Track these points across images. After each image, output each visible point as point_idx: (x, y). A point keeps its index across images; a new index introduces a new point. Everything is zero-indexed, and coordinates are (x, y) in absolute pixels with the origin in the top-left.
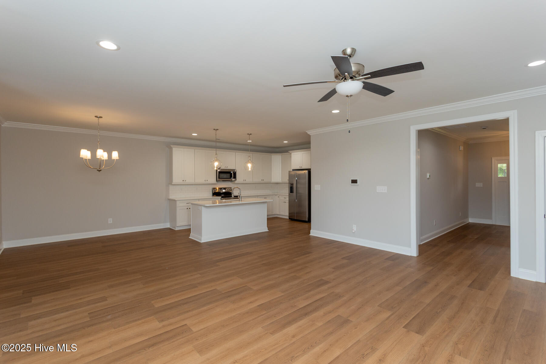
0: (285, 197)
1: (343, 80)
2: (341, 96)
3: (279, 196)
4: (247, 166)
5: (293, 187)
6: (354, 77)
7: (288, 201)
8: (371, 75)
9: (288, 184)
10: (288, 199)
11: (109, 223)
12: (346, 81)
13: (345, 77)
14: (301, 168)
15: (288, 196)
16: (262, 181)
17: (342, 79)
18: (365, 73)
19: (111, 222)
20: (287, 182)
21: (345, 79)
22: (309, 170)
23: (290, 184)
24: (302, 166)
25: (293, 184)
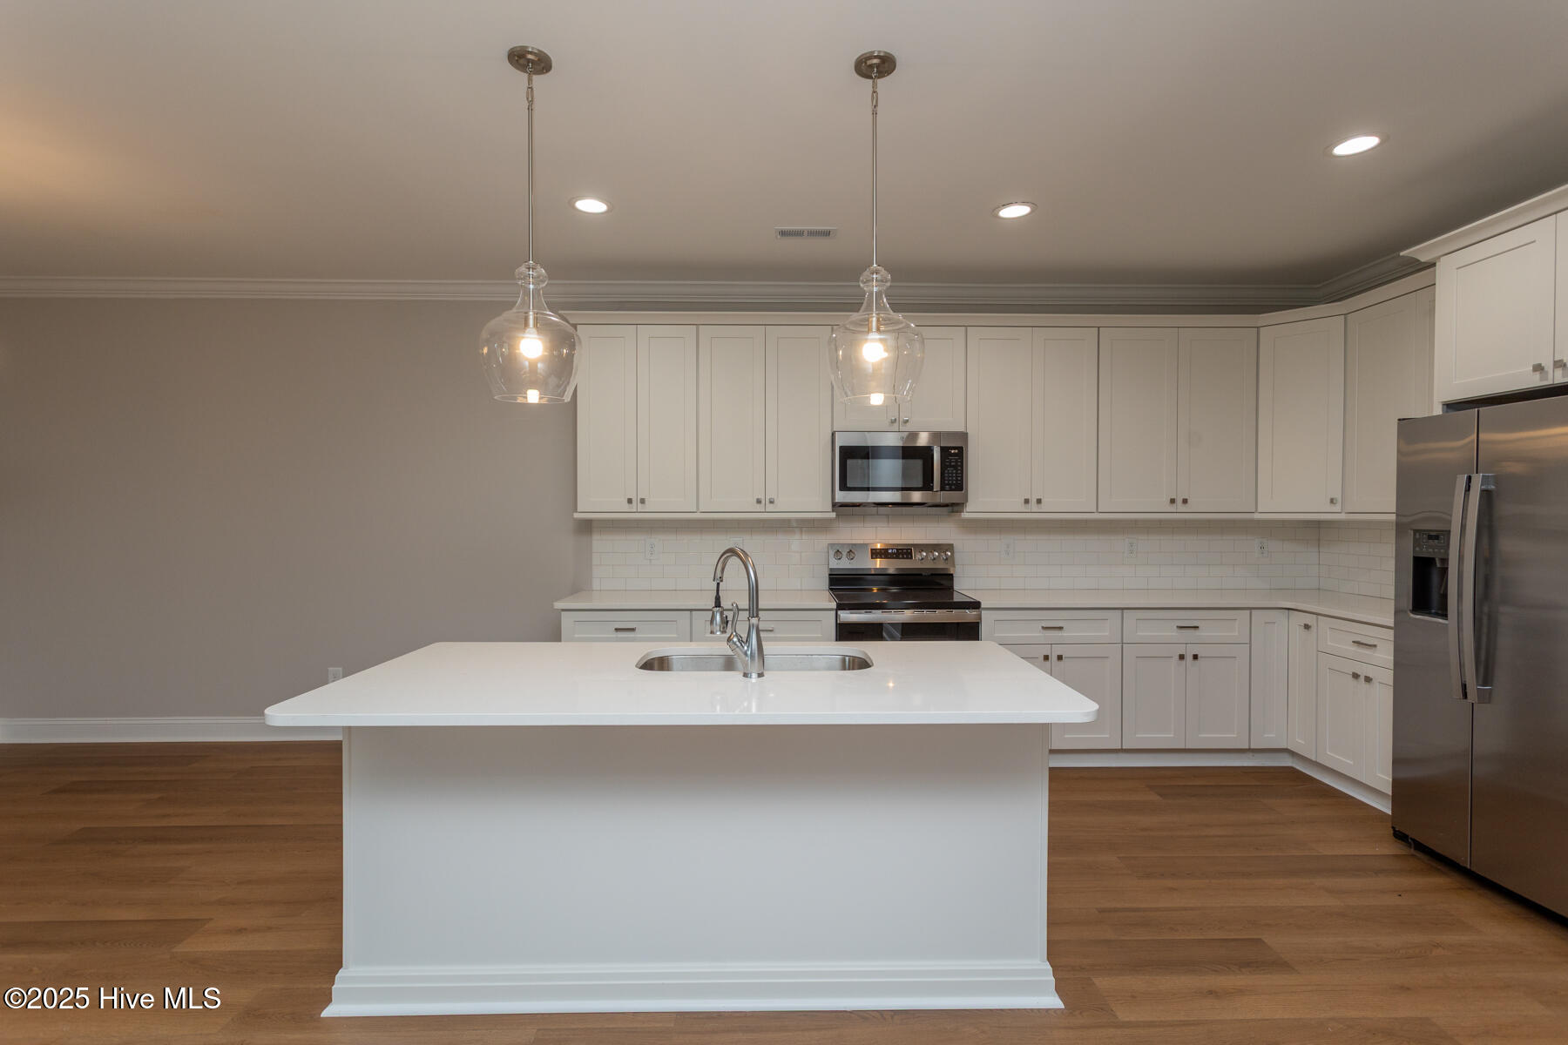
0: (1369, 634)
3: (1309, 619)
5: (1445, 561)
7: (1388, 677)
10: (1384, 655)
15: (1390, 634)
16: (1172, 508)
23: (1412, 534)
25: (1448, 533)
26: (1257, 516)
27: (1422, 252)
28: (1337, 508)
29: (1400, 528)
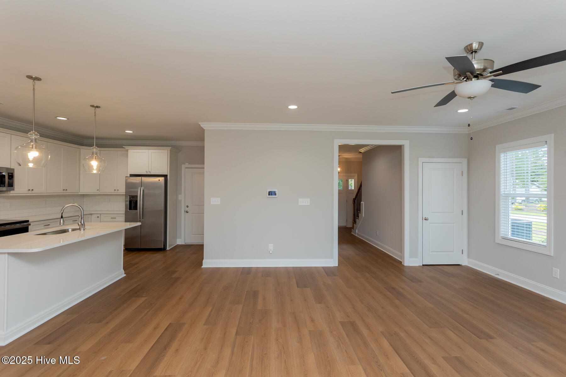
0: (114, 216)
1: (465, 79)
2: (463, 97)
3: (98, 215)
4: (91, 163)
5: (136, 200)
6: (479, 76)
8: (502, 71)
9: (124, 197)
10: (120, 219)
12: (468, 81)
13: (467, 76)
14: (149, 174)
16: (64, 192)
17: (463, 79)
18: (495, 69)
20: (123, 193)
21: (467, 79)
22: (165, 176)
23: (129, 196)
24: (150, 170)
25: (137, 196)
26: (80, 193)
27: (127, 148)
28: (98, 191)
29: (126, 195)
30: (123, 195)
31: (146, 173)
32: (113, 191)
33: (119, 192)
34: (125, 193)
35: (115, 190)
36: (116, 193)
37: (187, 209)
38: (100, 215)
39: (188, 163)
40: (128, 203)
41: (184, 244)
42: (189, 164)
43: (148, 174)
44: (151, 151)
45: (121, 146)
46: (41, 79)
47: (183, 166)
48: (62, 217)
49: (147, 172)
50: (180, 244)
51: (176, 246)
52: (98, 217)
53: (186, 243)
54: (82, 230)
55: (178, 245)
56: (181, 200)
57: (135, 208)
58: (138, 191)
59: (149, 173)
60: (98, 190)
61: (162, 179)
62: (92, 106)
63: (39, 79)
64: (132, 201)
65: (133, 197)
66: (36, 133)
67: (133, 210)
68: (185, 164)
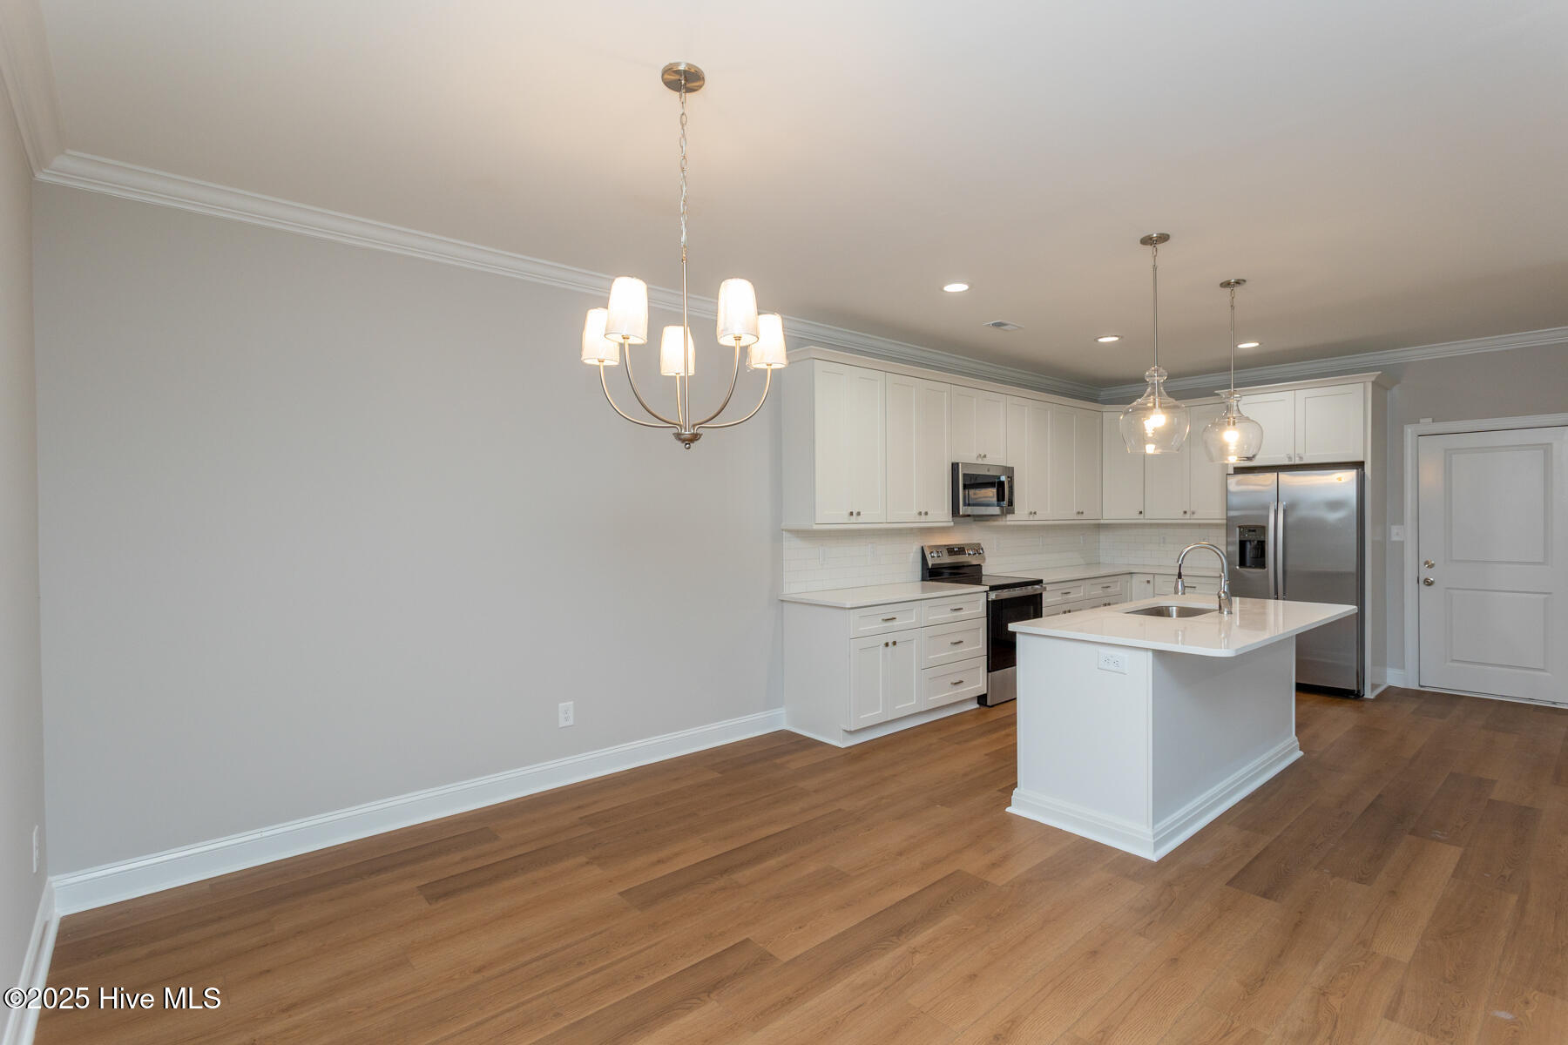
3: (1150, 578)
5: (1261, 541)
11: (562, 723)
14: (1298, 462)
16: (1077, 517)
19: (571, 722)
22: (1359, 465)
23: (1238, 529)
24: (1300, 450)
25: (1263, 529)
28: (1141, 516)
29: (1228, 526)
30: (1217, 526)
31: (1286, 462)
32: (1181, 515)
33: (1195, 516)
34: (1225, 521)
35: (1185, 512)
36: (1187, 520)
37: (1426, 573)
38: (1152, 576)
39: (1431, 420)
40: (1236, 549)
41: (1416, 687)
42: (1433, 422)
43: (1292, 463)
44: (1301, 394)
45: (1209, 392)
46: (1168, 236)
47: (1410, 431)
48: (1180, 576)
49: (1290, 458)
50: (1401, 685)
51: (1385, 690)
52: (1148, 582)
53: (1422, 686)
54: (1225, 613)
55: (1390, 687)
56: (1402, 543)
57: (1260, 559)
58: (1268, 517)
59: (1297, 459)
60: (1141, 513)
61: (1349, 476)
62: (1226, 284)
63: (1164, 238)
64: (1248, 543)
65: (1252, 529)
66: (1161, 370)
67: (1250, 567)
68: (1419, 422)
